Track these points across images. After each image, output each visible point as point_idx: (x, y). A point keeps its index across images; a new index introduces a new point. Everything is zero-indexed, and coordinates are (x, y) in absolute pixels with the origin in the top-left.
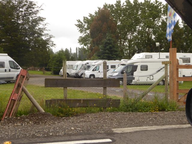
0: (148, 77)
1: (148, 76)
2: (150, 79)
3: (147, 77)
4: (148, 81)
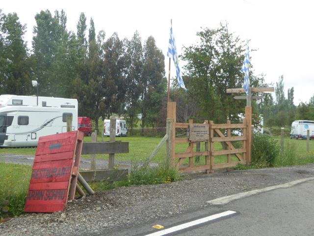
0: (29, 135)
2: (32, 139)
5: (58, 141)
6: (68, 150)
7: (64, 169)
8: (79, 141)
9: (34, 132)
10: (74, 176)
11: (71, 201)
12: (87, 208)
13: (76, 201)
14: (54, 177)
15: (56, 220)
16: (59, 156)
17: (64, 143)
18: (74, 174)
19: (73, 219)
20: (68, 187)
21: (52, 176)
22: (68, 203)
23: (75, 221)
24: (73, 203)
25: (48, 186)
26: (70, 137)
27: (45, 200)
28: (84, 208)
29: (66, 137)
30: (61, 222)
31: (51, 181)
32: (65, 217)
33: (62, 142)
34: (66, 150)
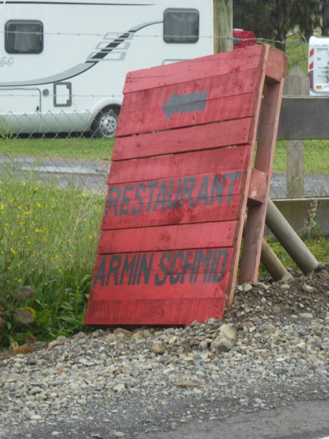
0: (46, 93)
1: (42, 88)
2: (56, 105)
3: (37, 93)
4: (44, 112)
5: (195, 84)
6: (234, 115)
7: (219, 178)
8: (271, 84)
9: (62, 81)
10: (254, 205)
11: (248, 287)
12: (303, 310)
13: (267, 287)
14: (185, 207)
15: (203, 344)
16: (200, 137)
17: (217, 92)
18: (254, 195)
19: (263, 343)
20: (235, 240)
21: (177, 205)
22: (238, 293)
23: (269, 348)
24: (253, 295)
25: (165, 237)
26: (237, 70)
27: (159, 283)
28: (293, 312)
29: (224, 69)
30: (223, 348)
31: (175, 222)
32: (231, 335)
33: (211, 87)
34: (226, 116)
